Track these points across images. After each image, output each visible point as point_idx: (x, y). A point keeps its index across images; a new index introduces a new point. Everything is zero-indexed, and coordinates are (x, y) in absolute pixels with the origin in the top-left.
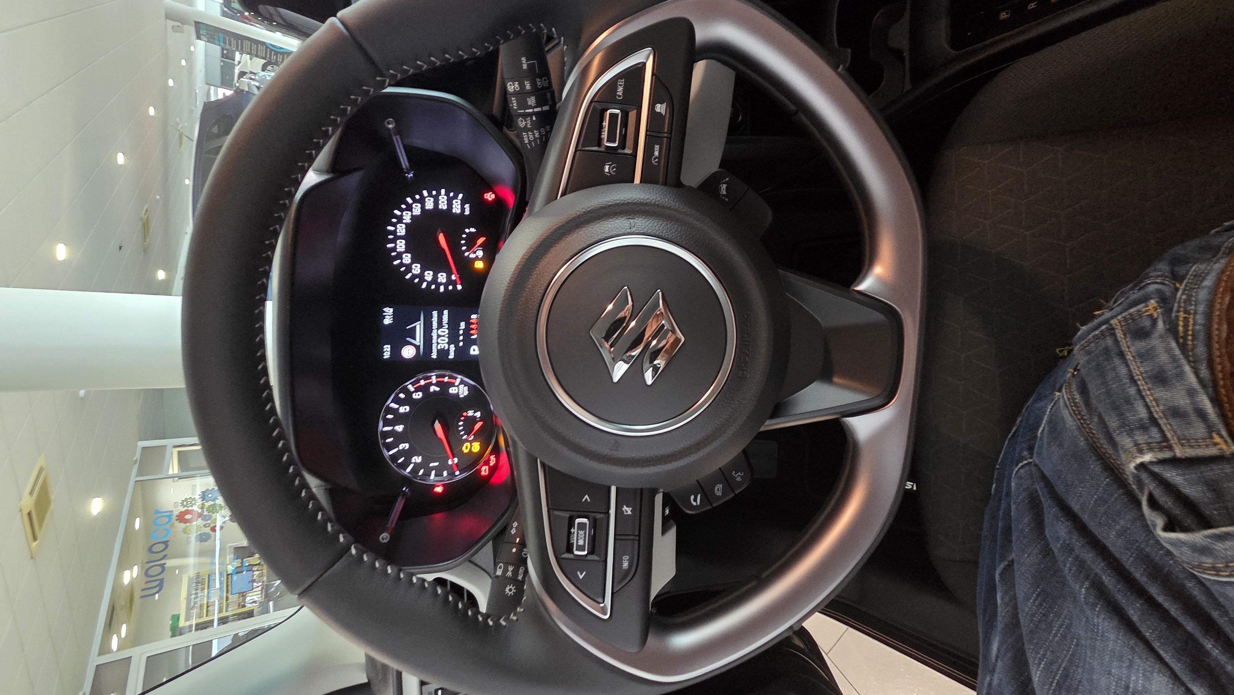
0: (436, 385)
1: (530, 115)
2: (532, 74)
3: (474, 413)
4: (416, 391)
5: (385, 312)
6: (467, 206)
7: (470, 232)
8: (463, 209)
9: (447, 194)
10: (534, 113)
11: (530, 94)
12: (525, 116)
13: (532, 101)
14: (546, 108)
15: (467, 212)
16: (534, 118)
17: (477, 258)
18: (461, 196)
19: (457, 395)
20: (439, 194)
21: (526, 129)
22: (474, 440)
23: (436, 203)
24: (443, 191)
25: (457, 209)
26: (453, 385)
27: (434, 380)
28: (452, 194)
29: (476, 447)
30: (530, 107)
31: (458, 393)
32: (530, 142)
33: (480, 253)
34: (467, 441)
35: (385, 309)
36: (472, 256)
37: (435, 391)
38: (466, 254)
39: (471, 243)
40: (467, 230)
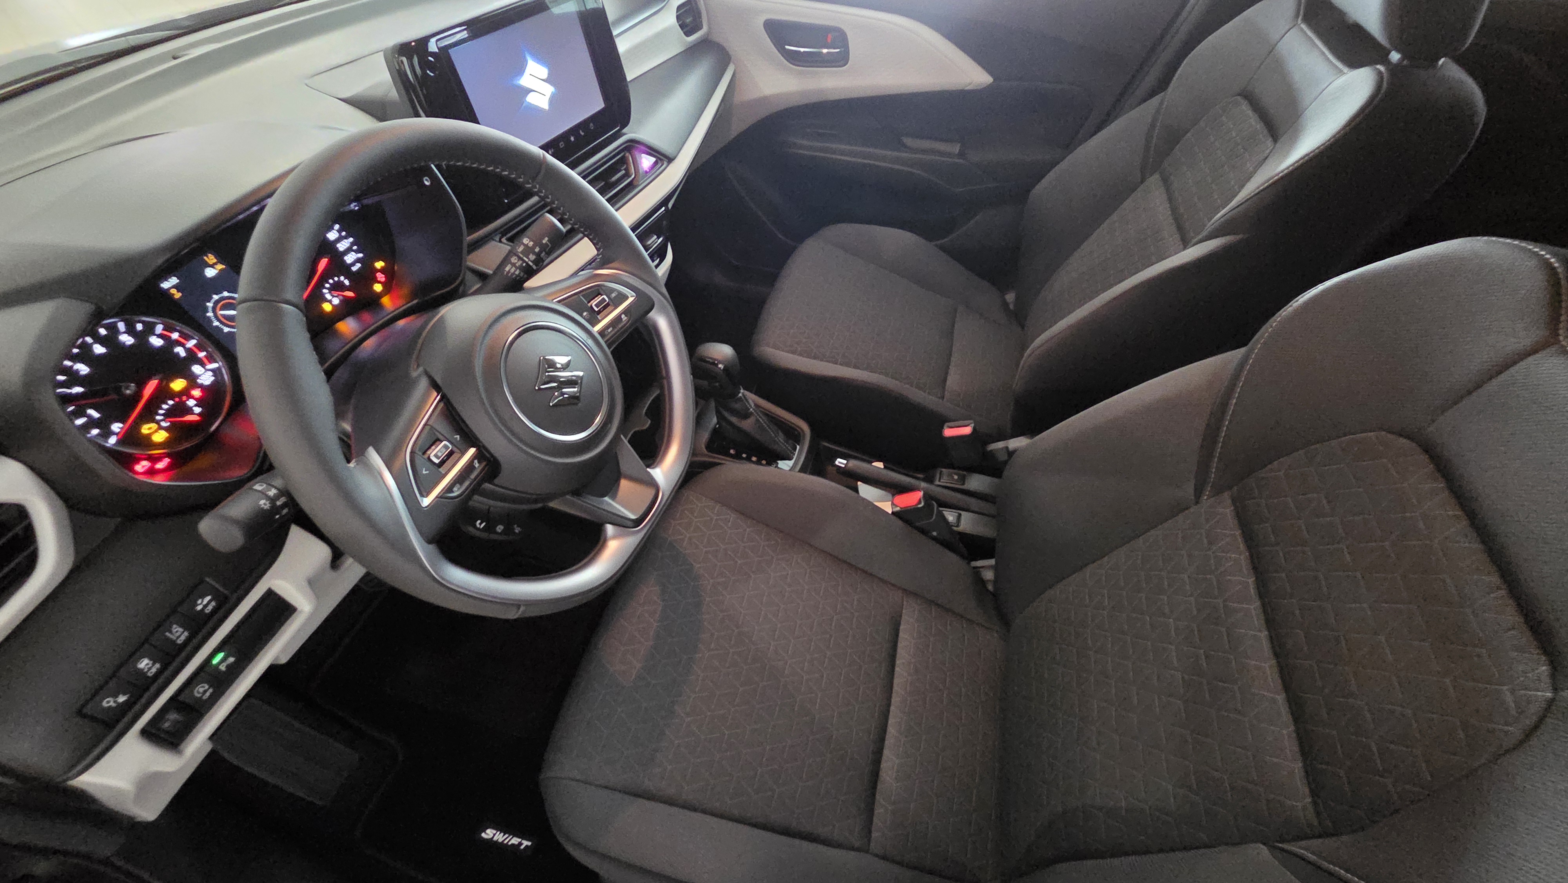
0: (188, 351)
1: (524, 261)
2: (543, 248)
3: (196, 405)
4: (160, 336)
5: (207, 257)
6: (359, 265)
7: (343, 282)
8: (353, 264)
9: (352, 244)
10: (527, 263)
11: (534, 253)
12: (520, 258)
13: (532, 257)
14: (534, 267)
15: (354, 269)
16: (524, 264)
17: (330, 302)
18: (361, 255)
19: (197, 377)
20: (346, 238)
21: (514, 265)
22: (166, 429)
23: (339, 240)
24: (351, 240)
25: (350, 258)
26: (203, 365)
27: (191, 344)
28: (355, 248)
29: (160, 437)
30: (528, 258)
31: (200, 376)
32: (509, 272)
33: (336, 301)
34: (158, 422)
35: (210, 255)
36: (328, 296)
37: (178, 353)
38: (325, 291)
39: (337, 287)
40: (342, 278)
